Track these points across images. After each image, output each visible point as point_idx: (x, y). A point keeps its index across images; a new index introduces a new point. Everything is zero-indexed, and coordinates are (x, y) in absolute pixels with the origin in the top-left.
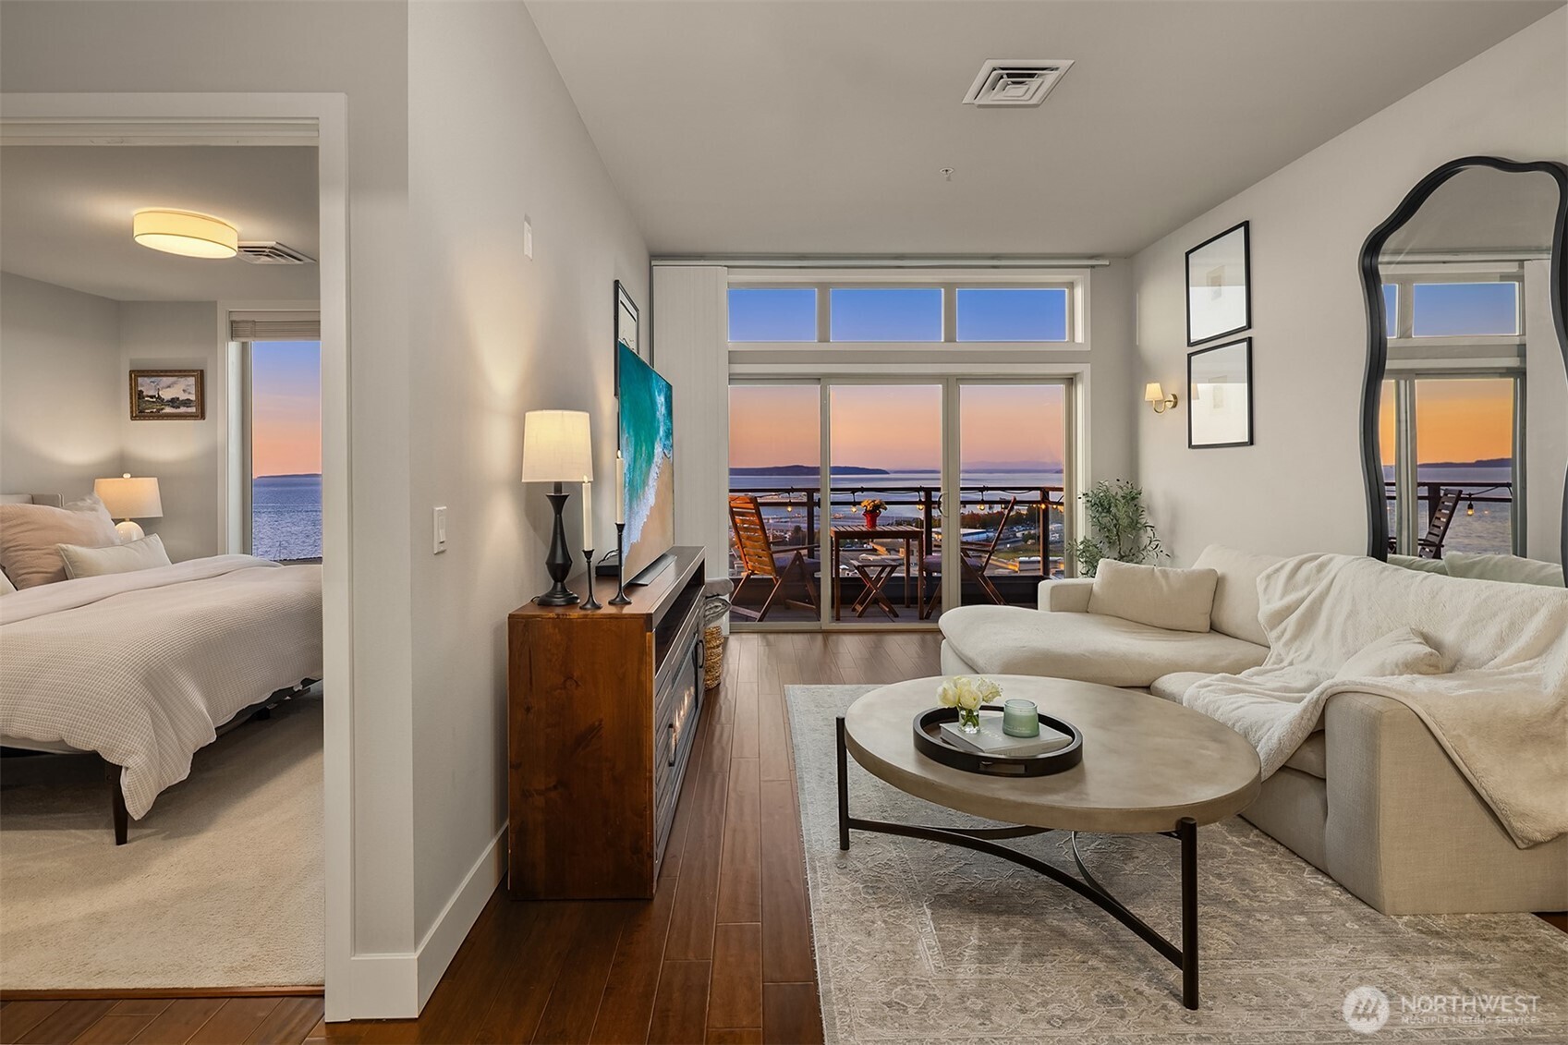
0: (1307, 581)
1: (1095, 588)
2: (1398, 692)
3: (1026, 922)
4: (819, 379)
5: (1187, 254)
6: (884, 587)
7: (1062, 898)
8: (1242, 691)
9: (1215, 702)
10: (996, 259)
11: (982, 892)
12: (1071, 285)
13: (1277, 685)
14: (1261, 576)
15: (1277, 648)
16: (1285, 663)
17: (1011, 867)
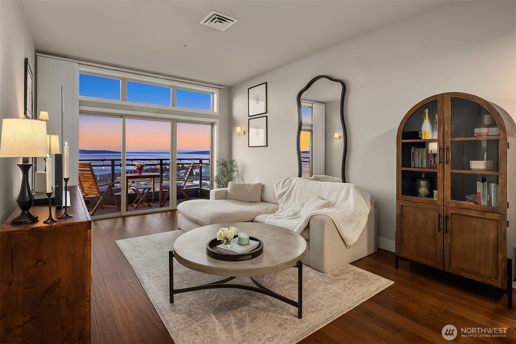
0: (287, 185)
1: (228, 191)
2: (327, 213)
3: (246, 308)
4: (122, 116)
5: (249, 89)
6: (146, 196)
7: (252, 296)
8: (280, 218)
9: (275, 222)
10: (190, 81)
11: (227, 303)
12: (213, 93)
13: (287, 215)
14: (275, 184)
15: (281, 205)
16: (284, 209)
17: (233, 290)
